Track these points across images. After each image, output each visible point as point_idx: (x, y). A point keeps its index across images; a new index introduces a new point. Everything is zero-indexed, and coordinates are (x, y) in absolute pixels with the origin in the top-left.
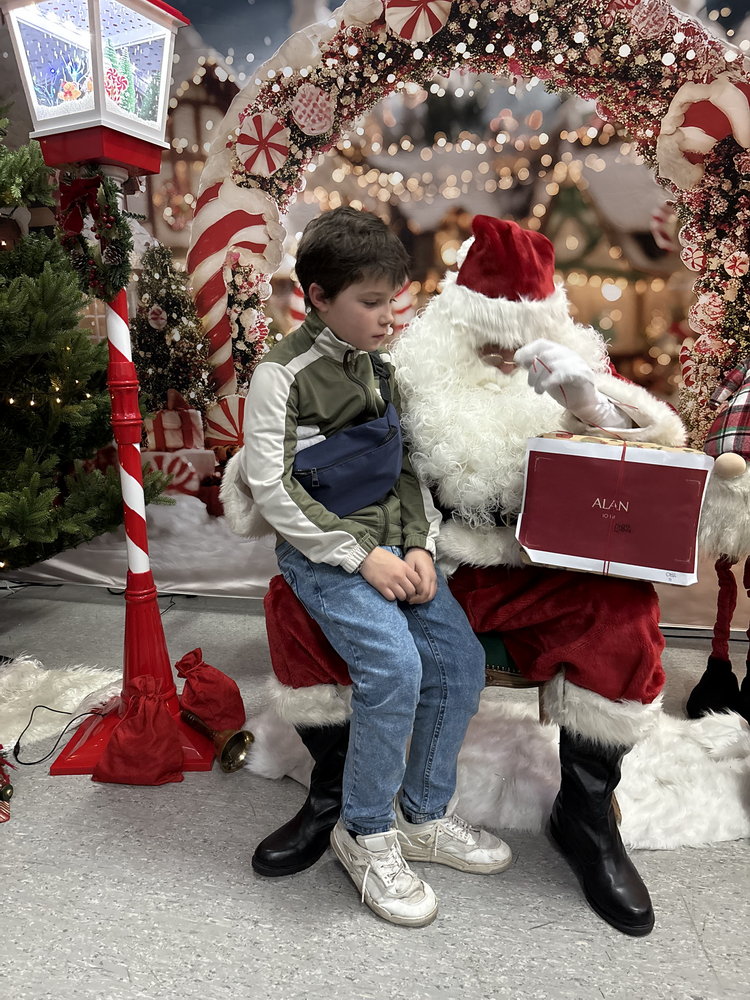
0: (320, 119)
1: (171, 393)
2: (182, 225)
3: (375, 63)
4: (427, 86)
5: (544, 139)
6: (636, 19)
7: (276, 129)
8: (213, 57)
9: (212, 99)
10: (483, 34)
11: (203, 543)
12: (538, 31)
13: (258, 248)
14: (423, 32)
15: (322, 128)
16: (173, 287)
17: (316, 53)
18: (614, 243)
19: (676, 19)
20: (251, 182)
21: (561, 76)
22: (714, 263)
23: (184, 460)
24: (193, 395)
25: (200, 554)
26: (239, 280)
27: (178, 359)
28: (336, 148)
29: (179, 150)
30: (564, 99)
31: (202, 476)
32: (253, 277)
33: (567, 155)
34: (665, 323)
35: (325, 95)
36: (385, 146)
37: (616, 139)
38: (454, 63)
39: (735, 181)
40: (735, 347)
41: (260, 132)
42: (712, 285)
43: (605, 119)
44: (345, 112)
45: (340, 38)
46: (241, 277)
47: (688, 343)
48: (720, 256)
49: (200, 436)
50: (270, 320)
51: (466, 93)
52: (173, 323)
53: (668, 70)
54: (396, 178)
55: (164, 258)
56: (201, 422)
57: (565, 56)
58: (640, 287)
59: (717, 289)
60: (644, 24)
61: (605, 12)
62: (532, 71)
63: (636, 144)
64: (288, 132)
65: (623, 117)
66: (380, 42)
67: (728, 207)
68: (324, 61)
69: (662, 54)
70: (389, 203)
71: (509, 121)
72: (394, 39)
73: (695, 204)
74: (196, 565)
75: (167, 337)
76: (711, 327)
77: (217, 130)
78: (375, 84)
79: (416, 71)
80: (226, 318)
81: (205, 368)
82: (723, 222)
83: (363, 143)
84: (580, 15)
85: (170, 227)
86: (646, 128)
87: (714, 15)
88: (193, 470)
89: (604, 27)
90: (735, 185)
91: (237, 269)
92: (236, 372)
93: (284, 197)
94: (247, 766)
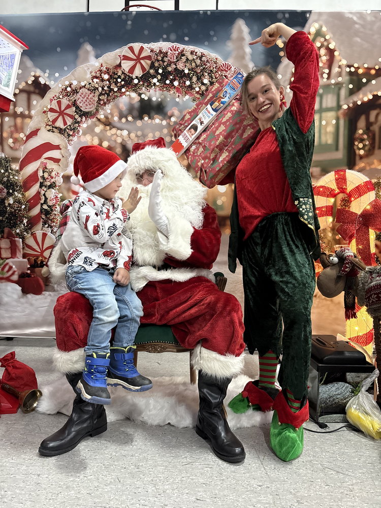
0: (90, 104)
1: (6, 230)
2: (18, 147)
3: (116, 83)
4: (140, 95)
6: (229, 75)
7: (68, 107)
8: (38, 72)
9: (37, 91)
10: (165, 76)
11: (18, 308)
12: (188, 77)
13: (57, 161)
14: (138, 72)
15: (91, 108)
16: (11, 177)
17: (89, 76)
20: (54, 129)
21: (198, 96)
23: (11, 264)
24: (18, 231)
25: (16, 314)
26: (46, 175)
27: (11, 212)
28: (97, 117)
29: (19, 112)
31: (20, 273)
32: (53, 174)
35: (92, 94)
36: (120, 118)
38: (152, 86)
41: (60, 107)
44: (102, 102)
45: (101, 71)
46: (47, 174)
49: (20, 252)
50: (61, 195)
51: (157, 99)
52: (9, 195)
54: (125, 133)
55: (7, 162)
56: (22, 244)
57: (200, 88)
61: (216, 72)
62: (186, 93)
64: (74, 109)
66: (119, 74)
68: (93, 80)
70: (121, 143)
71: (176, 112)
72: (125, 74)
74: (14, 321)
75: (6, 201)
77: (39, 105)
78: (116, 92)
79: (135, 88)
80: (38, 193)
81: (26, 218)
83: (110, 116)
84: (206, 72)
85: (11, 148)
88: (16, 269)
89: (216, 78)
91: (45, 170)
92: (42, 220)
93: (71, 138)
94: (38, 409)
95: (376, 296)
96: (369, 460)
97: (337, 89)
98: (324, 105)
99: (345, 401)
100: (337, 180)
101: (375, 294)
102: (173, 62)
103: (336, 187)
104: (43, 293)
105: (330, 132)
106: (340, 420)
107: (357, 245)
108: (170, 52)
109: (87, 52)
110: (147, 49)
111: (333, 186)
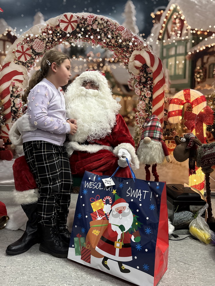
0: (41, 48)
3: (57, 36)
4: (70, 43)
5: (101, 60)
6: (123, 33)
7: (28, 49)
8: (10, 29)
9: (9, 40)
10: (85, 33)
12: (99, 33)
13: (21, 81)
14: (70, 30)
15: (41, 51)
17: (40, 31)
18: (119, 87)
19: (132, 35)
20: (20, 63)
21: (105, 45)
22: (143, 94)
26: (14, 90)
30: (106, 51)
32: (19, 89)
33: (107, 64)
34: (131, 108)
35: (42, 42)
37: (118, 62)
38: (78, 39)
39: (147, 74)
40: (148, 115)
41: (23, 50)
42: (142, 99)
43: (116, 56)
44: (48, 47)
45: (47, 28)
47: (137, 113)
48: (144, 92)
51: (81, 46)
53: (131, 47)
57: (106, 40)
58: (125, 99)
59: (144, 100)
60: (125, 35)
61: (116, 31)
62: (98, 43)
63: (123, 63)
64: (31, 51)
65: (120, 57)
66: (58, 31)
67: (146, 80)
68: (42, 34)
69: (129, 42)
71: (92, 54)
72: (62, 31)
73: (138, 79)
76: (143, 110)
77: (10, 48)
78: (56, 41)
79: (68, 39)
80: (10, 100)
81: (2, 115)
82: (144, 84)
84: (110, 31)
86: (126, 59)
87: (141, 35)
89: (115, 35)
90: (147, 75)
91: (14, 87)
92: (12, 116)
93: (29, 68)
94: (7, 227)
95: (207, 161)
96: (203, 256)
97: (185, 43)
98: (178, 52)
99: (188, 222)
100: (185, 95)
101: (207, 160)
102: (90, 25)
103: (184, 99)
104: (12, 159)
105: (181, 68)
106: (185, 233)
107: (196, 133)
108: (89, 18)
109: (39, 17)
110: (75, 16)
111: (183, 98)
